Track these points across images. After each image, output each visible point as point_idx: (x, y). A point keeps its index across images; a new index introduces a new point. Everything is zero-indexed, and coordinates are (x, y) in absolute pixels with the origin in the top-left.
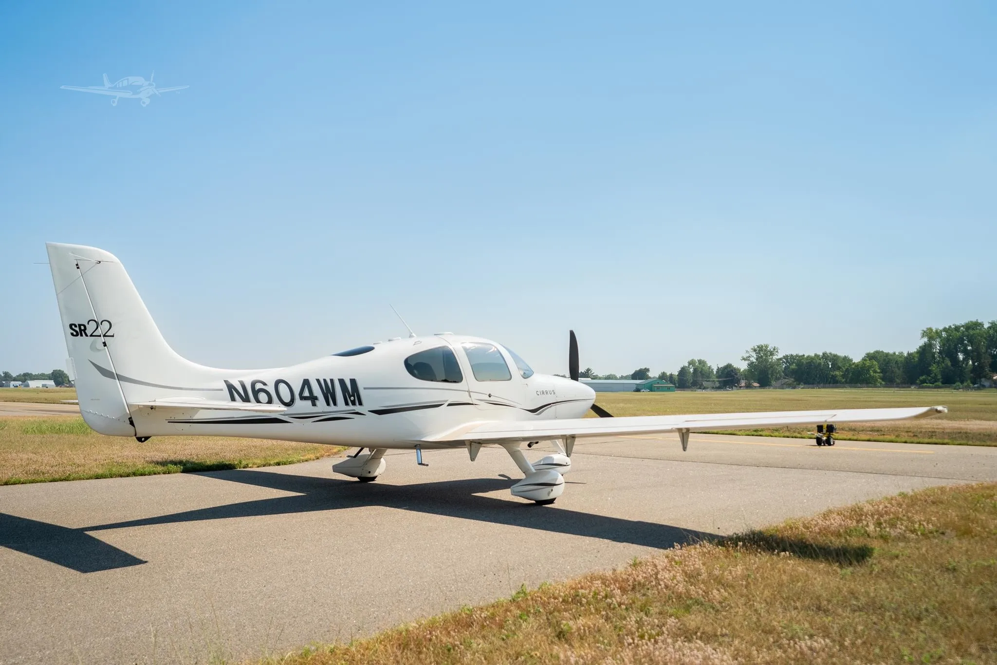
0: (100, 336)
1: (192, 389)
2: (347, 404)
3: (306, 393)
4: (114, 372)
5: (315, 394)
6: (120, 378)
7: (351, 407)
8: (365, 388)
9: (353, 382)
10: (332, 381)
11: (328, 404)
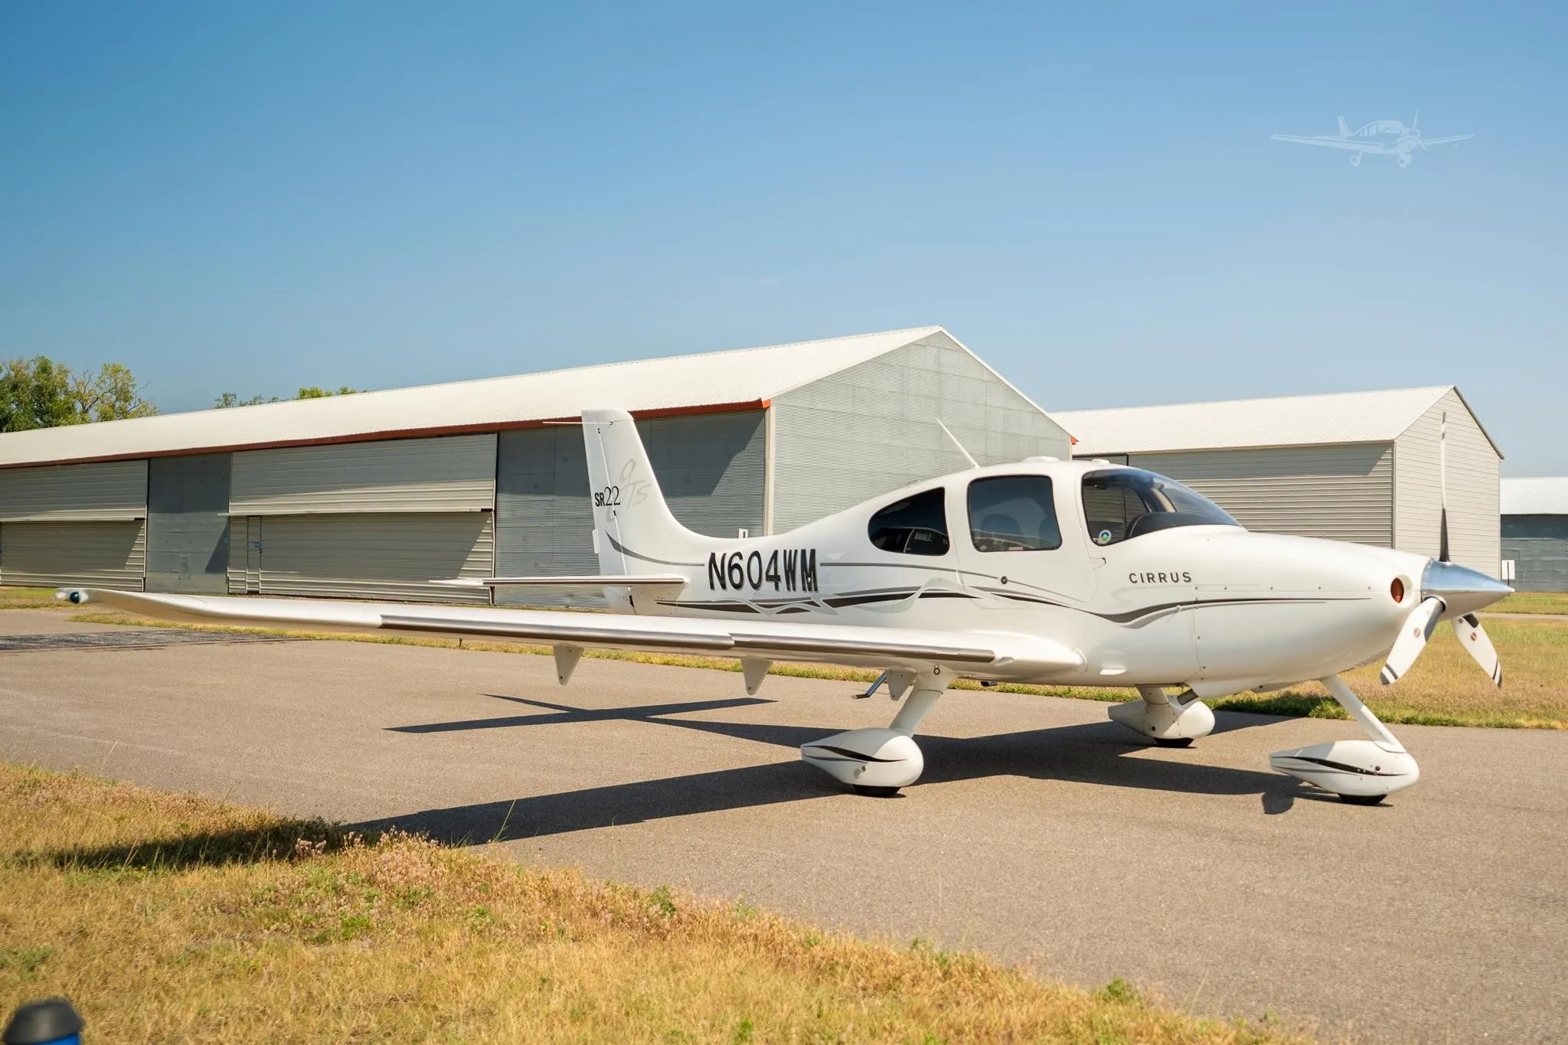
0: (611, 504)
1: (678, 564)
2: (804, 589)
3: (772, 573)
4: (620, 543)
5: (779, 574)
6: (627, 552)
7: (808, 594)
8: (822, 565)
9: (813, 552)
10: (796, 551)
11: (789, 589)
